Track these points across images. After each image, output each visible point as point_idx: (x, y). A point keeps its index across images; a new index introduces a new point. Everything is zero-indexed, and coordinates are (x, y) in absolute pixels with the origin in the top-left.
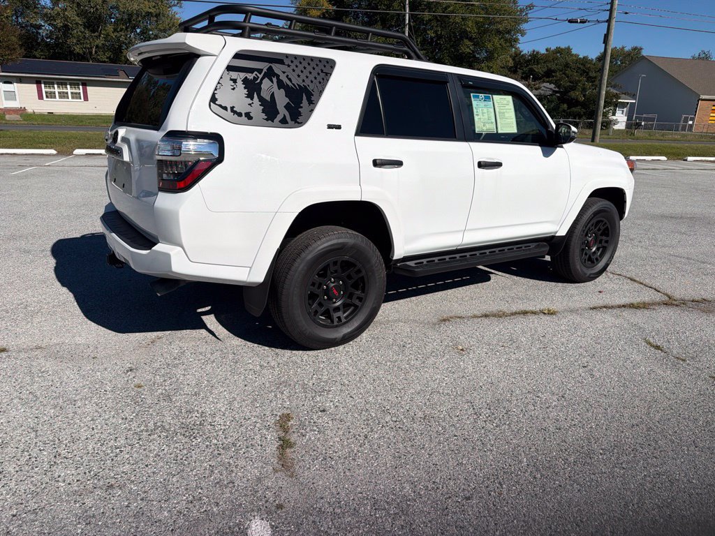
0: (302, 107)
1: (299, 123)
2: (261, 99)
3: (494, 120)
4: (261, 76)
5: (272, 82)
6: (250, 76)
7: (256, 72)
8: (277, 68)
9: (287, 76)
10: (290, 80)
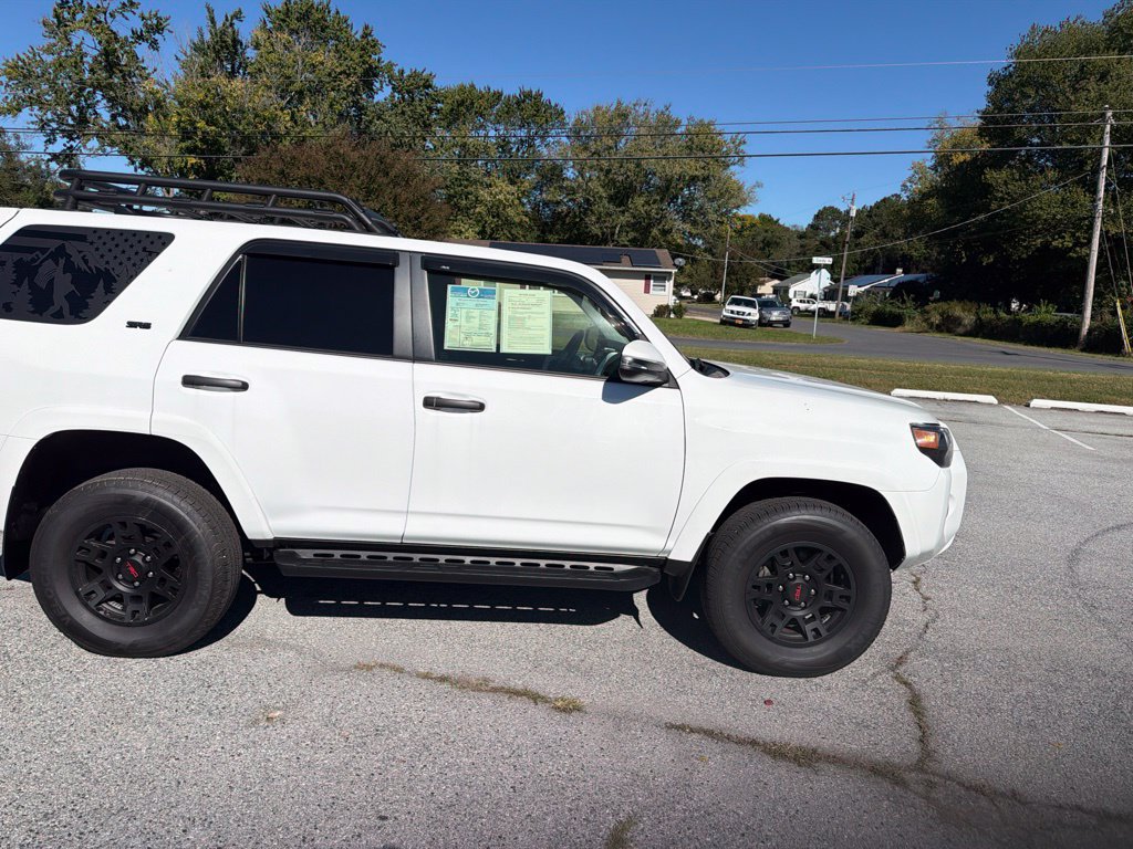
0: (92, 297)
1: (81, 318)
2: (32, 285)
3: (493, 331)
4: (42, 257)
5: (57, 264)
6: (27, 257)
7: (38, 253)
8: (71, 247)
9: (83, 258)
10: (86, 262)
